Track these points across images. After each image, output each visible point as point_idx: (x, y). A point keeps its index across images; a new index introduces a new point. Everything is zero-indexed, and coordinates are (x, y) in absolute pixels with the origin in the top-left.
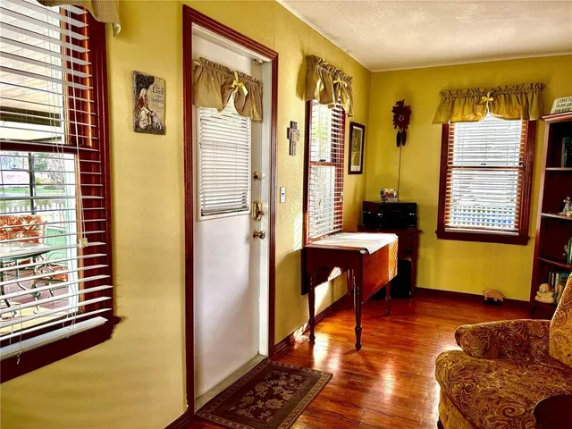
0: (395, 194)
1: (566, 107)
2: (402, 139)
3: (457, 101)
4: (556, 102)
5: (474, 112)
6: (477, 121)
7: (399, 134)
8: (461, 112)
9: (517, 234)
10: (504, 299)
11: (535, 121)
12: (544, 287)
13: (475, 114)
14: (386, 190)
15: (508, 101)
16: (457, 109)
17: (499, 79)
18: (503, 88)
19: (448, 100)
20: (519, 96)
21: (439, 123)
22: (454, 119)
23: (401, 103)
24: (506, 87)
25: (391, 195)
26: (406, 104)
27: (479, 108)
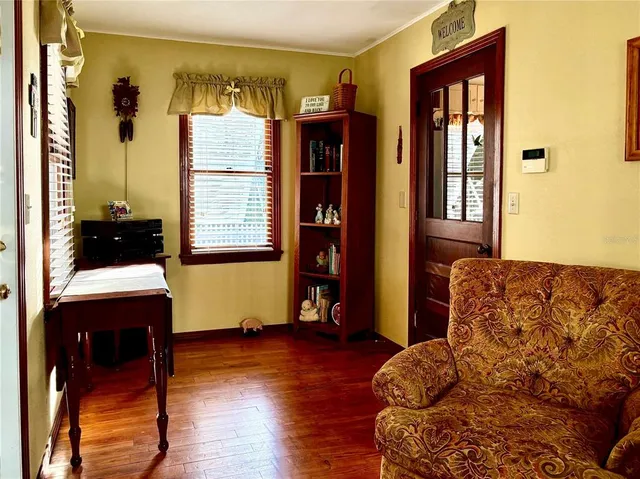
0: (128, 208)
1: (315, 107)
2: (126, 131)
3: (197, 87)
4: (304, 101)
5: (218, 103)
6: (221, 115)
7: (122, 123)
8: (203, 102)
9: (271, 249)
10: (263, 327)
11: (279, 121)
12: (306, 304)
13: (220, 107)
14: (117, 203)
15: (254, 95)
16: (198, 99)
17: (241, 67)
18: (248, 79)
19: (186, 85)
20: (264, 90)
21: (176, 113)
22: (195, 110)
23: (125, 81)
24: (250, 78)
25: (123, 210)
26: (132, 83)
27: (225, 99)
